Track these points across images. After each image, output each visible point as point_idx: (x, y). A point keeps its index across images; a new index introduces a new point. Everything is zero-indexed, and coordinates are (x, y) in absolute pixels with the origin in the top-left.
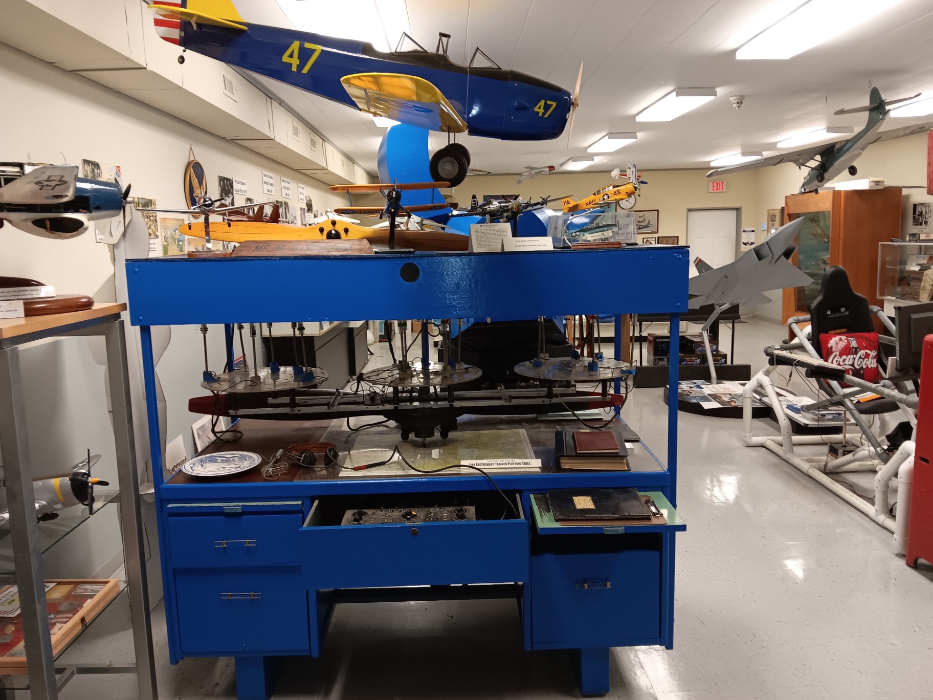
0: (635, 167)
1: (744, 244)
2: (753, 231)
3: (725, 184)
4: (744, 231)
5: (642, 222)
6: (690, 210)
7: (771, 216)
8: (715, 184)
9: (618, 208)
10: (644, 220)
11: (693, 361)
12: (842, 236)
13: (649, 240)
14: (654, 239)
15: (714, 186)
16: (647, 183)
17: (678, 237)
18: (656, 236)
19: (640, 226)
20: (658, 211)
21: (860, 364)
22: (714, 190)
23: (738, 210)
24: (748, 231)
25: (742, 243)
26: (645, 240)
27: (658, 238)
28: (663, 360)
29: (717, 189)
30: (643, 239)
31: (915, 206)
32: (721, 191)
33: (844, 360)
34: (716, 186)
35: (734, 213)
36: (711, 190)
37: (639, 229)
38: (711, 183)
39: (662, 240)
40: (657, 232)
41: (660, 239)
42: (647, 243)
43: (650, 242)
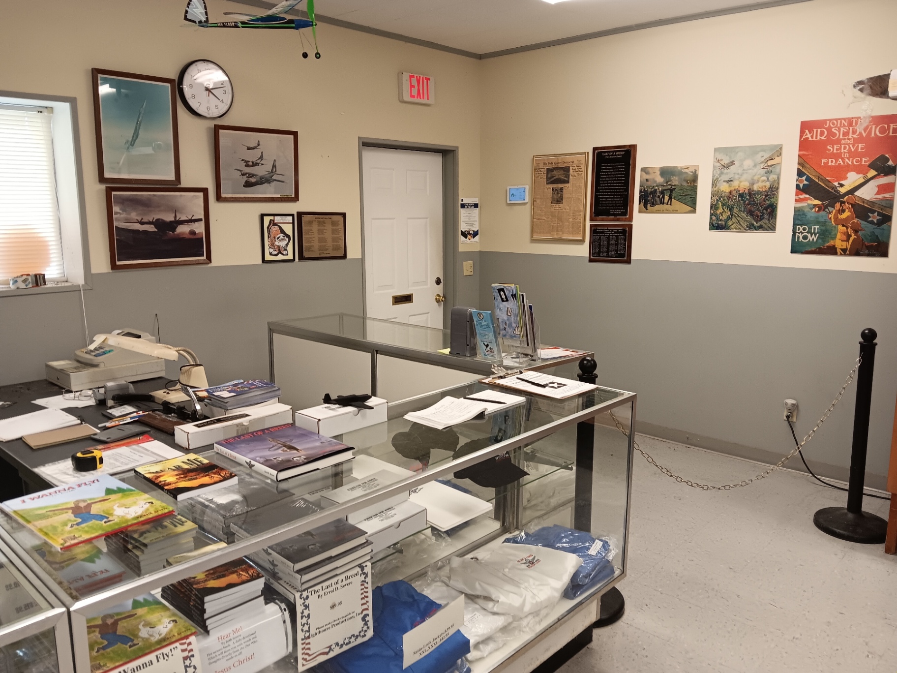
1: (465, 234)
2: (476, 206)
3: (431, 83)
4: (463, 206)
5: (255, 164)
6: (367, 144)
8: (414, 82)
9: (181, 111)
10: (261, 158)
13: (277, 219)
15: (412, 86)
17: (343, 215)
18: (294, 208)
19: (252, 176)
20: (295, 134)
22: (412, 96)
23: (447, 154)
24: (469, 206)
25: (460, 233)
26: (267, 220)
27: (300, 215)
29: (418, 94)
30: (262, 216)
32: (425, 101)
34: (416, 87)
35: (436, 161)
36: (407, 97)
37: (248, 185)
38: (406, 76)
39: (311, 222)
40: (296, 198)
41: (305, 218)
42: (275, 229)
43: (280, 227)
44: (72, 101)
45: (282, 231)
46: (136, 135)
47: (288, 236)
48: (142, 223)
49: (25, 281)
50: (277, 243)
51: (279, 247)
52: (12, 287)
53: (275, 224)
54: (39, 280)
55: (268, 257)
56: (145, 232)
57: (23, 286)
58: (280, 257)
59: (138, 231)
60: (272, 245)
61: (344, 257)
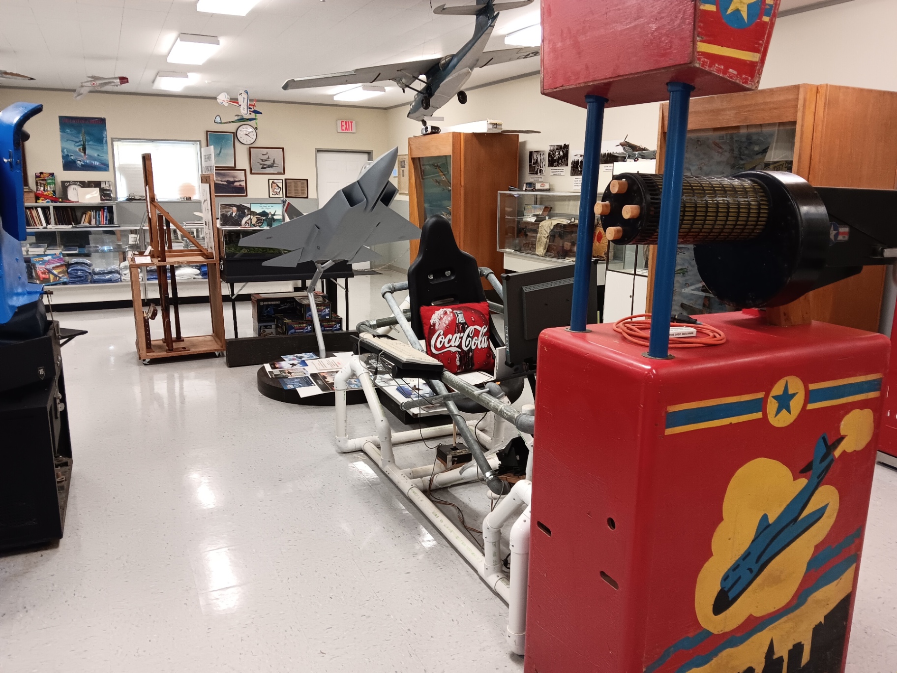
0: (247, 93)
3: (353, 123)
5: (266, 160)
6: (318, 151)
7: (401, 162)
8: (344, 124)
9: (237, 143)
10: (268, 158)
11: (303, 329)
12: (462, 184)
13: (275, 181)
14: (281, 181)
15: (342, 126)
16: (262, 113)
17: (307, 180)
18: (283, 177)
19: (264, 165)
20: (283, 149)
21: (469, 344)
22: (342, 130)
23: (369, 154)
26: (271, 182)
27: (286, 180)
28: (270, 327)
29: (346, 129)
30: (269, 180)
31: (531, 153)
32: (350, 131)
33: (449, 341)
34: (345, 126)
35: (366, 156)
36: (340, 130)
37: (263, 168)
38: (339, 122)
39: (290, 183)
40: (284, 173)
41: (287, 181)
42: (274, 185)
43: (277, 185)
44: (200, 141)
45: (278, 186)
46: (220, 152)
47: (281, 188)
48: (222, 181)
49: (184, 198)
50: (275, 190)
51: (276, 192)
52: (180, 200)
53: (274, 183)
54: (190, 198)
55: (271, 196)
56: (223, 184)
57: (183, 199)
58: (277, 196)
59: (220, 184)
60: (273, 191)
61: (307, 197)
